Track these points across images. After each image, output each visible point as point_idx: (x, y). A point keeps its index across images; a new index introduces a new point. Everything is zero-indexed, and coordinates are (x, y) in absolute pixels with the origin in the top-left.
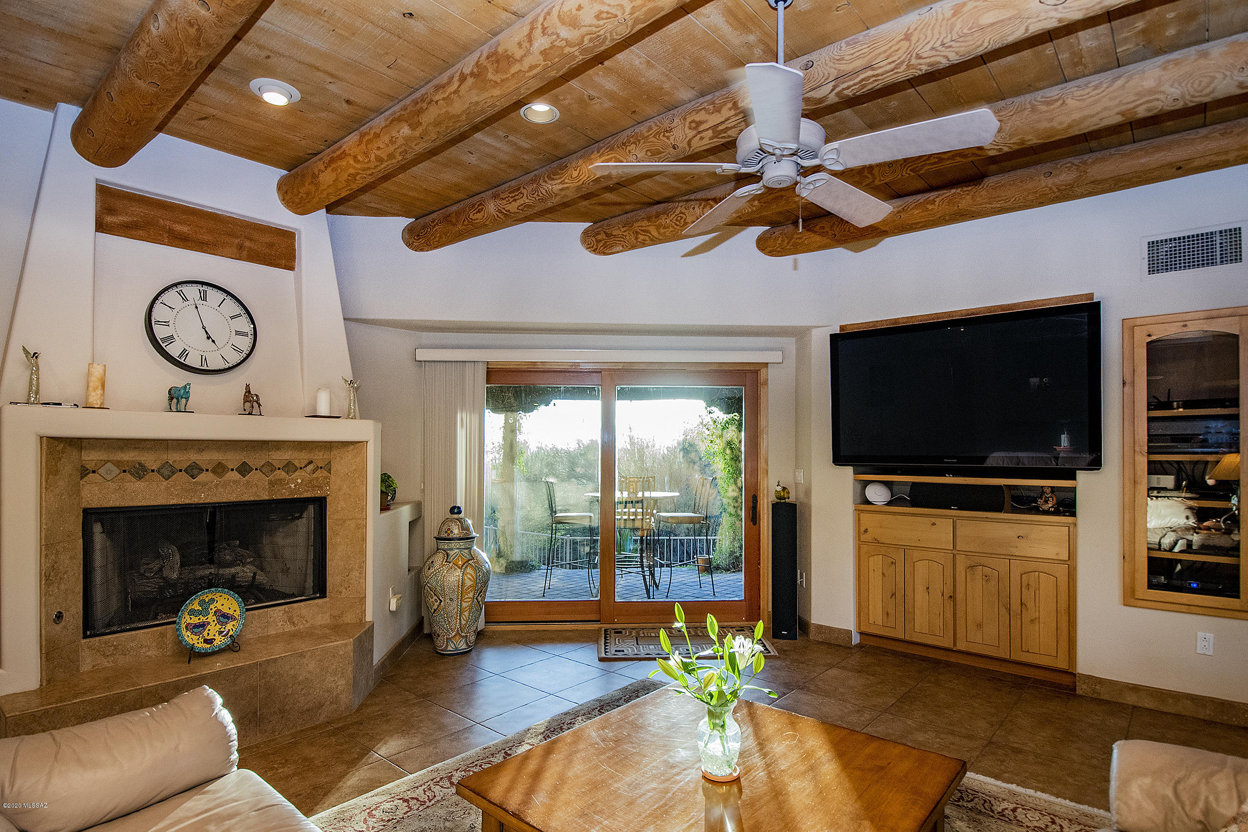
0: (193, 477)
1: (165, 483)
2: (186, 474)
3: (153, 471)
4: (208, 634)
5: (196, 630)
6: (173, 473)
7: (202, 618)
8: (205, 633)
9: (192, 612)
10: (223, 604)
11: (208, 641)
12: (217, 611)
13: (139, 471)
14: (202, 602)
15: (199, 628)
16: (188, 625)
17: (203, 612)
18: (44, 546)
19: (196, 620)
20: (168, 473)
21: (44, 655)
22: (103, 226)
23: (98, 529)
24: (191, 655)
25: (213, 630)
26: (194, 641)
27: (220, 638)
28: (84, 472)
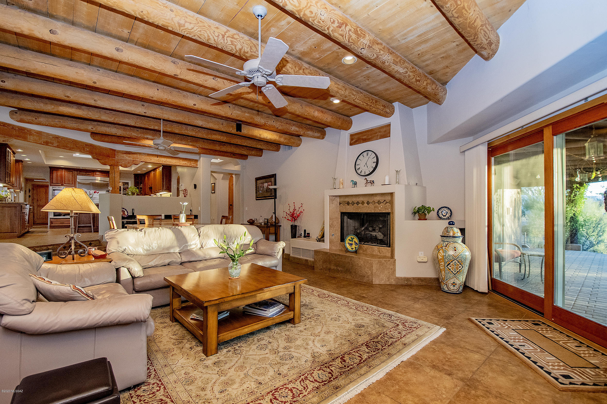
0: (358, 205)
1: (352, 207)
2: (356, 204)
3: (350, 203)
8: (352, 247)
9: (349, 240)
10: (356, 240)
11: (352, 249)
12: (355, 241)
13: (348, 203)
14: (351, 238)
15: (351, 244)
16: (349, 243)
17: (352, 241)
18: (330, 219)
19: (350, 242)
20: (353, 204)
21: (330, 242)
22: (351, 144)
23: (346, 217)
24: (347, 251)
25: (354, 246)
26: (349, 248)
27: (354, 249)
28: (340, 204)
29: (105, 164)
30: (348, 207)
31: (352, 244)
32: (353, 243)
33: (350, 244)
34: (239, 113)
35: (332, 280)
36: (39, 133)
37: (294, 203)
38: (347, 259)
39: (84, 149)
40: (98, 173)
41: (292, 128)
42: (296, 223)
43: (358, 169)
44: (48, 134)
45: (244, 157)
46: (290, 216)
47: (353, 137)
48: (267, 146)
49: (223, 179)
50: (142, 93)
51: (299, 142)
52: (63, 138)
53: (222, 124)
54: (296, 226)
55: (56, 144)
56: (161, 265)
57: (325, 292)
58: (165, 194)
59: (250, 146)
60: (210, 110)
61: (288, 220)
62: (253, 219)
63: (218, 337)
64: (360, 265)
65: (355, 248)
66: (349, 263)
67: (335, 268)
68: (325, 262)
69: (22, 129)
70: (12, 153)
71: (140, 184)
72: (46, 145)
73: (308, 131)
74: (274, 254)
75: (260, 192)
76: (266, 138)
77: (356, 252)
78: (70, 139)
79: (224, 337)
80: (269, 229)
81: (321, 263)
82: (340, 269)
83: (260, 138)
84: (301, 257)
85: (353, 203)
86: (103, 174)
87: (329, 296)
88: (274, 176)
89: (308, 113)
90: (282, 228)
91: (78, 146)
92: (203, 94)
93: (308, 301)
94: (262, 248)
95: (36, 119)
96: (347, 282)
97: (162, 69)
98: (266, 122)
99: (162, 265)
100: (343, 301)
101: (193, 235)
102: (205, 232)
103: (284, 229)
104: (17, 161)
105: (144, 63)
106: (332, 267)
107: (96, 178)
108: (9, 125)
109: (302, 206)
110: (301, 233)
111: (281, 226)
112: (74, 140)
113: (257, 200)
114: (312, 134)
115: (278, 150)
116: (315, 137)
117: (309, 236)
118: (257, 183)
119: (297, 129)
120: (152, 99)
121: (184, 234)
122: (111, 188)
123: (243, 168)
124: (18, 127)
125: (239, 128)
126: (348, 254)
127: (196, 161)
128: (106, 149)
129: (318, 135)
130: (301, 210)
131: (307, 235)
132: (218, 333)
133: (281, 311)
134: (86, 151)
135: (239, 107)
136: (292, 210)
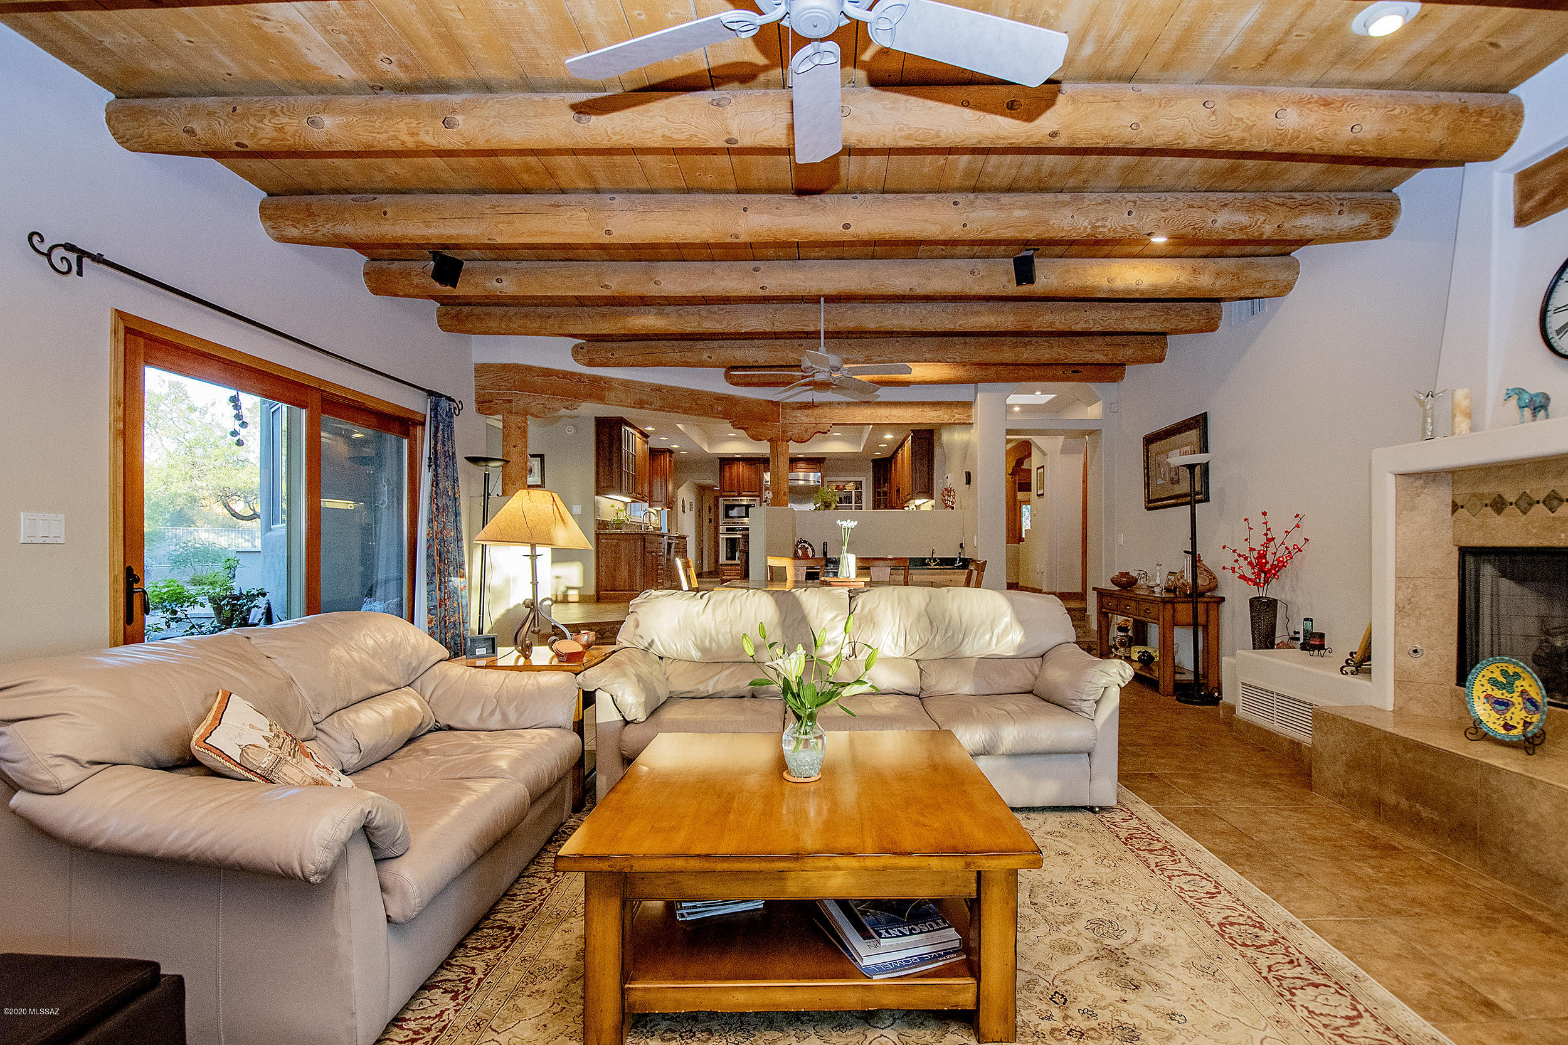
0: (1552, 509)
1: (1523, 518)
2: (1544, 507)
3: (1511, 504)
4: (1511, 718)
5: (1497, 706)
6: (1531, 505)
7: (1506, 694)
8: (1508, 715)
9: (1493, 682)
10: (1531, 684)
11: (1507, 727)
12: (1523, 692)
13: (1499, 505)
14: (1504, 673)
15: (1503, 705)
16: (1487, 697)
17: (1508, 686)
18: (1398, 579)
19: (1498, 694)
20: (1524, 505)
21: (1399, 683)
22: (1522, 219)
23: (1488, 571)
24: (1476, 732)
25: (1517, 715)
26: (1490, 719)
27: (1520, 728)
28: (1455, 507)
29: (757, 438)
30: (1499, 520)
31: (1506, 704)
32: (1516, 698)
33: (1498, 702)
34: (990, 214)
35: (1364, 858)
36: (627, 384)
37: (1264, 514)
38: (1462, 773)
39: (712, 409)
40: (801, 465)
41: (1214, 221)
42: (1272, 591)
43: (1558, 332)
44: (642, 385)
45: (1110, 371)
46: (1250, 563)
47: (1535, 181)
48: (1166, 320)
49: (1064, 451)
50: (709, 230)
51: (1283, 276)
52: (671, 390)
53: (972, 272)
54: (1272, 604)
55: (658, 404)
56: (729, 695)
57: (1275, 913)
58: (925, 504)
59: (1100, 329)
60: (896, 229)
61: (1242, 577)
62: (1134, 574)
63: (623, 992)
64: (1531, 817)
65: (1526, 724)
66: (1474, 795)
67: (1405, 804)
68: (1355, 765)
69: (595, 380)
70: (638, 435)
71: (884, 484)
72: (641, 408)
73: (1301, 214)
74: (1078, 703)
75: (1160, 482)
76: (1134, 287)
77: (1531, 744)
78: (682, 389)
79: (649, 997)
80: (1174, 611)
81: (1340, 768)
82: (1426, 813)
83: (1111, 291)
84: (1275, 726)
85: (1526, 504)
86: (811, 466)
87: (1274, 942)
88: (1197, 421)
89: (1249, 128)
90: (1225, 608)
91: (700, 402)
92: (869, 186)
93: (1147, 938)
94: (1056, 675)
95: (613, 354)
96: (1440, 890)
97: (691, 136)
98: (1099, 224)
99: (733, 694)
100: (1335, 1000)
101: (831, 616)
102: (866, 610)
103: (1234, 613)
104: (654, 453)
105: (644, 132)
106: (1391, 798)
107: (798, 475)
108: (572, 374)
109: (1298, 526)
110: (1295, 633)
111: (1223, 599)
112: (693, 390)
113: (1149, 509)
114: (1322, 224)
115: (1211, 326)
116: (1342, 237)
117: (1321, 647)
118: (1148, 452)
119: (1242, 219)
120: (737, 241)
121: (806, 611)
122: (771, 493)
123: (1111, 409)
124: (588, 376)
125: (1024, 271)
126: (1478, 751)
127: (968, 405)
128: (758, 402)
129: (1357, 222)
130: (1296, 539)
131: (1314, 643)
132: (625, 978)
133: (935, 959)
134: (718, 413)
135: (991, 195)
136: (1258, 542)
